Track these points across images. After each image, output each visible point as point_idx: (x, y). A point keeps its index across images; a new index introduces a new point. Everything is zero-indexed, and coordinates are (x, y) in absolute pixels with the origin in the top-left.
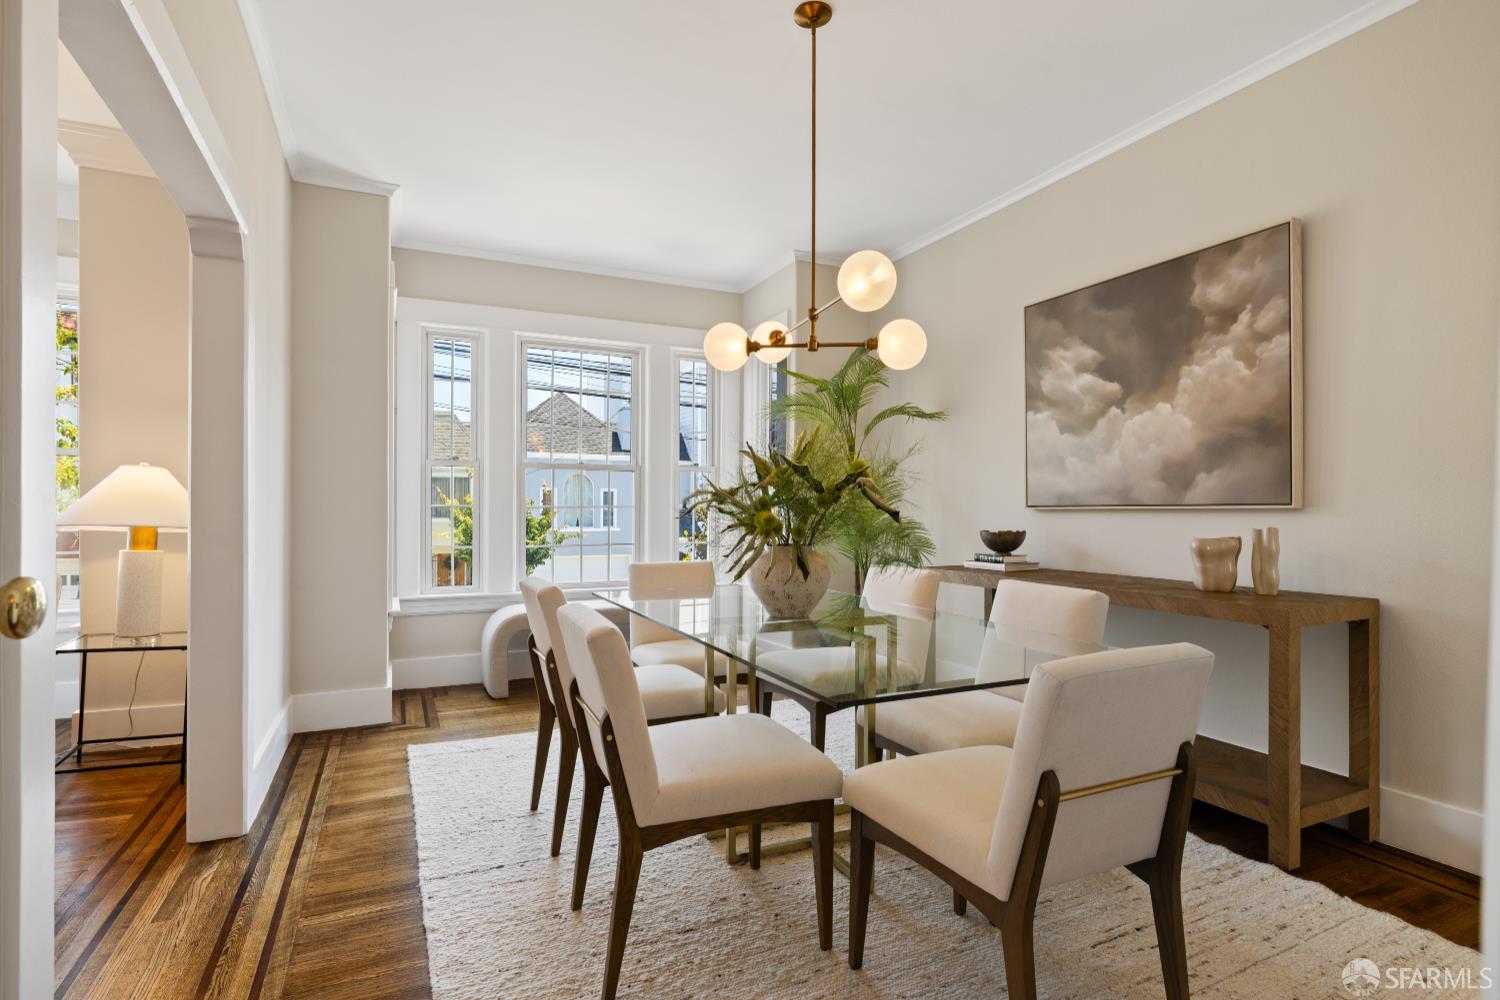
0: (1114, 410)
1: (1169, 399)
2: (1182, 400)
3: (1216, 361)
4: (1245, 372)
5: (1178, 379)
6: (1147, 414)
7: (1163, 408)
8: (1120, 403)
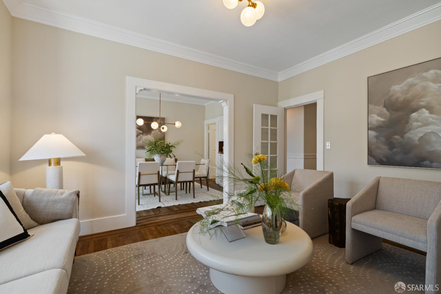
0: (141, 135)
1: (150, 135)
2: (152, 135)
3: (157, 131)
4: (160, 133)
5: (151, 132)
6: (147, 136)
7: (149, 136)
8: (142, 134)
